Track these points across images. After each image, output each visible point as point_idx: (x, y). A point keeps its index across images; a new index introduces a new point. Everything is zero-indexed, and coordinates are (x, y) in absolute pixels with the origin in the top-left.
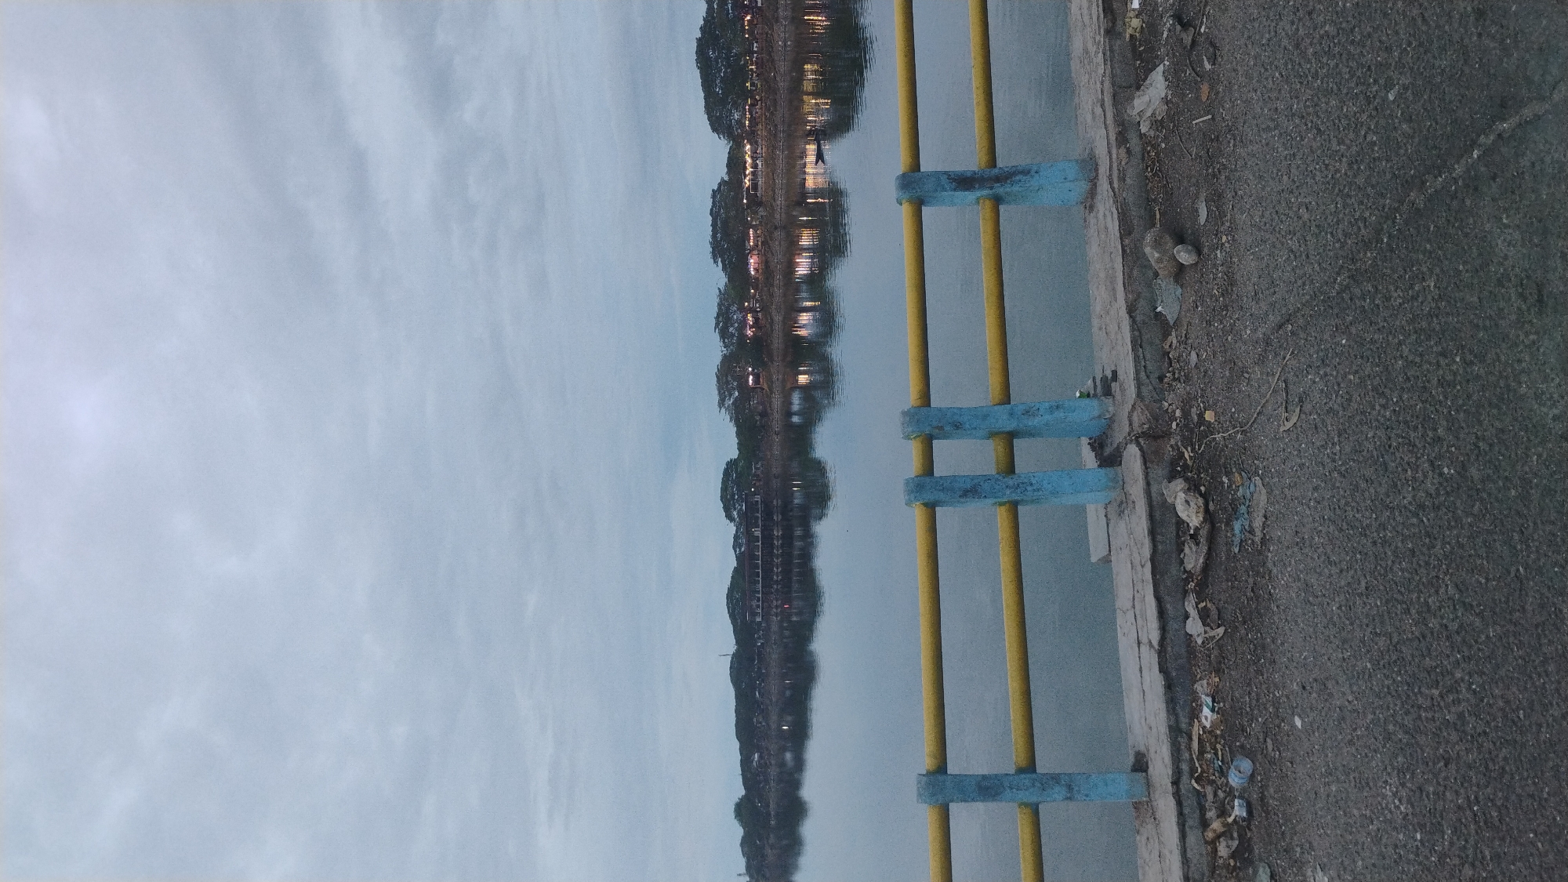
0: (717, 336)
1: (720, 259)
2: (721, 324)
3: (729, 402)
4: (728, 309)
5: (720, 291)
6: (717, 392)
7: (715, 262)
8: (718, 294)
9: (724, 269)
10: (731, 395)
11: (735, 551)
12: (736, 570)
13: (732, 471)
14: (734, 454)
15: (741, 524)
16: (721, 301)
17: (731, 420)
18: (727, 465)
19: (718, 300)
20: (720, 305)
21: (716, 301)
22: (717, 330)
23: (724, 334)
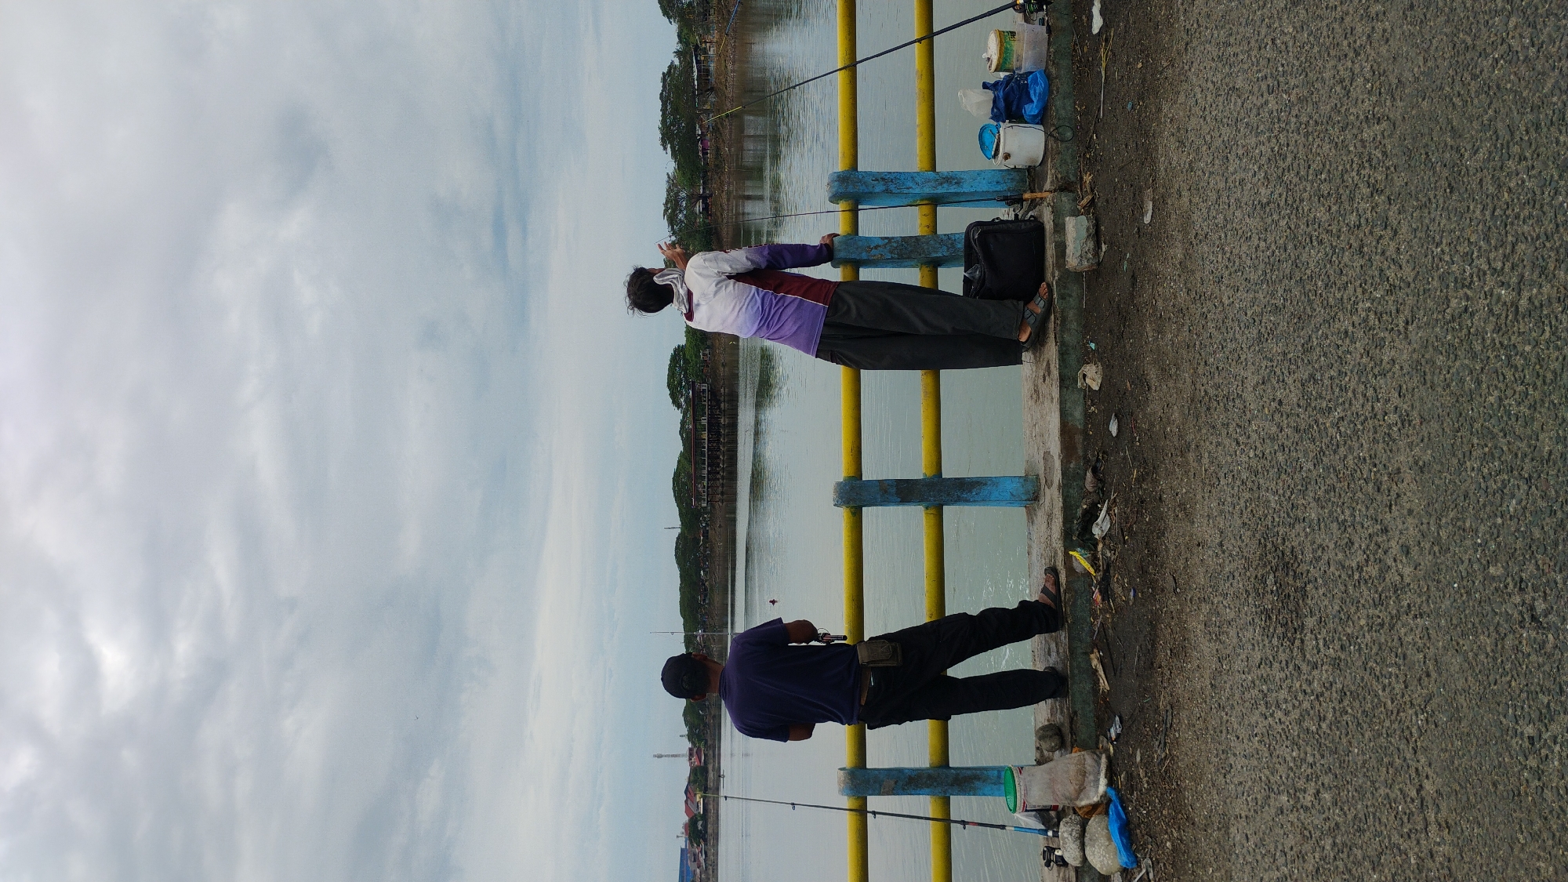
0: (665, 223)
1: (669, 145)
2: (670, 211)
4: (677, 195)
5: (669, 177)
7: (665, 149)
9: (674, 155)
11: (682, 437)
12: (682, 455)
13: (679, 357)
15: (687, 411)
16: (670, 188)
18: (674, 351)
19: (667, 186)
20: (669, 191)
21: (664, 186)
22: (666, 216)
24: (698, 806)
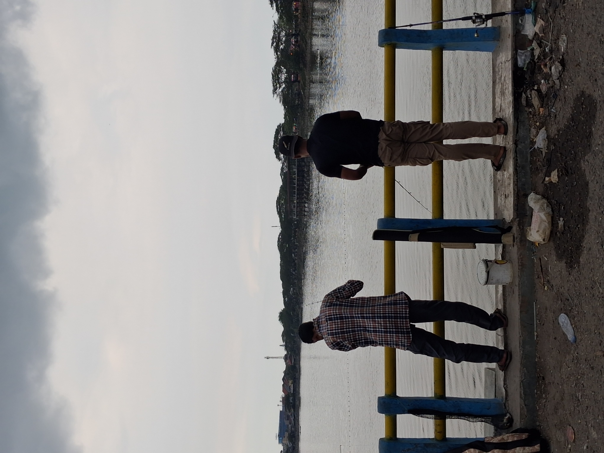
0: (272, 50)
1: (275, 4)
2: (275, 43)
3: (279, 90)
4: (279, 33)
5: (275, 23)
6: (272, 85)
7: (272, 6)
8: (274, 24)
9: (277, 10)
10: (280, 87)
11: (282, 177)
12: (281, 187)
13: (280, 130)
14: (283, 121)
15: (285, 161)
16: (275, 29)
17: (280, 100)
18: (278, 127)
19: (273, 28)
20: (275, 31)
21: (272, 29)
22: (272, 46)
23: (276, 49)
24: (290, 388)
